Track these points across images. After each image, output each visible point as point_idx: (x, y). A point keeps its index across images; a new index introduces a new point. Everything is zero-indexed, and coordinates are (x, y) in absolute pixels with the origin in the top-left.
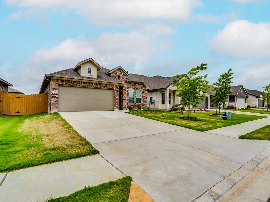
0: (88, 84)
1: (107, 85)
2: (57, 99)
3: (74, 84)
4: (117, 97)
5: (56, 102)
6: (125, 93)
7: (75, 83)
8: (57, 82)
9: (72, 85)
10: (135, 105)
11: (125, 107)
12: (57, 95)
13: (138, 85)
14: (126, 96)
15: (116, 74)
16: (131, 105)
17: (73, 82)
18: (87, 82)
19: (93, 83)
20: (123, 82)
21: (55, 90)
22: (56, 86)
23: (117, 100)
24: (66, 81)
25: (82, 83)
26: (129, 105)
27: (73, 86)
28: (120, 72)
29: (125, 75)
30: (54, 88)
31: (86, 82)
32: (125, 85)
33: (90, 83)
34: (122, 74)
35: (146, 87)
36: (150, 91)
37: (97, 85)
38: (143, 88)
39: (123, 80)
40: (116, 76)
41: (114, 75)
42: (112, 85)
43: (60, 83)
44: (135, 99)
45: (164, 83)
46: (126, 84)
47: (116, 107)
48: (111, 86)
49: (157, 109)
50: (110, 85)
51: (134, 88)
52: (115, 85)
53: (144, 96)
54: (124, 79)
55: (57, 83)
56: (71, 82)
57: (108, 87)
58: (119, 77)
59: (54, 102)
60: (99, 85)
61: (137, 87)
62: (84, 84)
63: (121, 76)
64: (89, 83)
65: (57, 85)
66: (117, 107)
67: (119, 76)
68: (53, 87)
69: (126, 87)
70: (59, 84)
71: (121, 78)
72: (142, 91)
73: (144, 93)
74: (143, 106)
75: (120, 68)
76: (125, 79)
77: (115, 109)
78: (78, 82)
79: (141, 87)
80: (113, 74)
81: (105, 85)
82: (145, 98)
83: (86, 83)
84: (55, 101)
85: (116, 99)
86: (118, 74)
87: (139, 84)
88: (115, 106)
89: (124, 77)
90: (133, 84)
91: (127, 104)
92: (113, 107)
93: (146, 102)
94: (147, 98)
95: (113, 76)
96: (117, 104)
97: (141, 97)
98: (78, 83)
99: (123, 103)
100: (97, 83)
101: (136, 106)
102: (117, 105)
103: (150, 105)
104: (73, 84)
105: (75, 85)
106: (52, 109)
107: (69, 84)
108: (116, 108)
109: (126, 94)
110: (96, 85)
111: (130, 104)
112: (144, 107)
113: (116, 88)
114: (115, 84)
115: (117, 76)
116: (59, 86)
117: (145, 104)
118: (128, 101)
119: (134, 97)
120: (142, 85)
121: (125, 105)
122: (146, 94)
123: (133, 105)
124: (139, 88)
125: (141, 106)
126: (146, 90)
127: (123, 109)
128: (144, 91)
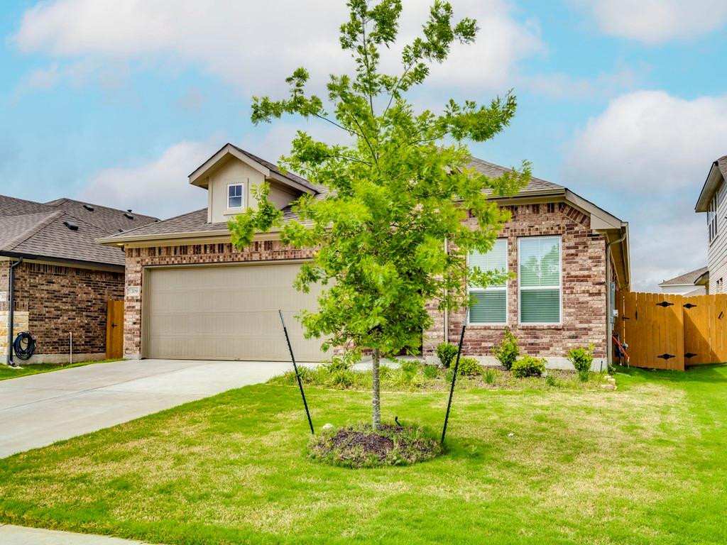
0: (226, 249)
2: (137, 317)
3: (183, 256)
5: (136, 326)
7: (186, 254)
8: (139, 259)
9: (176, 262)
12: (137, 301)
13: (535, 217)
16: (485, 333)
17: (181, 250)
18: (222, 245)
21: (135, 285)
22: (136, 272)
24: (160, 250)
26: (468, 333)
27: (180, 267)
30: (132, 279)
31: (219, 245)
33: (233, 247)
35: (590, 214)
37: (257, 250)
38: (570, 227)
43: (147, 260)
51: (502, 238)
53: (583, 279)
55: (138, 262)
56: (175, 253)
59: (131, 326)
60: (265, 250)
61: (525, 225)
62: (214, 252)
64: (231, 244)
65: (138, 269)
68: (129, 276)
70: (144, 264)
72: (565, 245)
73: (582, 259)
78: (194, 246)
79: (559, 219)
81: (289, 247)
82: (588, 286)
83: (221, 247)
84: (134, 323)
87: (536, 208)
91: (455, 328)
93: (598, 314)
97: (559, 287)
98: (194, 253)
100: (256, 243)
104: (179, 259)
105: (184, 262)
106: (127, 349)
107: (167, 259)
110: (254, 249)
111: (473, 329)
117: (591, 325)
118: (459, 315)
119: (506, 288)
120: (566, 211)
121: (438, 337)
122: (593, 262)
123: (492, 337)
124: (537, 229)
125: (557, 342)
126: (598, 235)
127: (425, 355)
128: (580, 248)
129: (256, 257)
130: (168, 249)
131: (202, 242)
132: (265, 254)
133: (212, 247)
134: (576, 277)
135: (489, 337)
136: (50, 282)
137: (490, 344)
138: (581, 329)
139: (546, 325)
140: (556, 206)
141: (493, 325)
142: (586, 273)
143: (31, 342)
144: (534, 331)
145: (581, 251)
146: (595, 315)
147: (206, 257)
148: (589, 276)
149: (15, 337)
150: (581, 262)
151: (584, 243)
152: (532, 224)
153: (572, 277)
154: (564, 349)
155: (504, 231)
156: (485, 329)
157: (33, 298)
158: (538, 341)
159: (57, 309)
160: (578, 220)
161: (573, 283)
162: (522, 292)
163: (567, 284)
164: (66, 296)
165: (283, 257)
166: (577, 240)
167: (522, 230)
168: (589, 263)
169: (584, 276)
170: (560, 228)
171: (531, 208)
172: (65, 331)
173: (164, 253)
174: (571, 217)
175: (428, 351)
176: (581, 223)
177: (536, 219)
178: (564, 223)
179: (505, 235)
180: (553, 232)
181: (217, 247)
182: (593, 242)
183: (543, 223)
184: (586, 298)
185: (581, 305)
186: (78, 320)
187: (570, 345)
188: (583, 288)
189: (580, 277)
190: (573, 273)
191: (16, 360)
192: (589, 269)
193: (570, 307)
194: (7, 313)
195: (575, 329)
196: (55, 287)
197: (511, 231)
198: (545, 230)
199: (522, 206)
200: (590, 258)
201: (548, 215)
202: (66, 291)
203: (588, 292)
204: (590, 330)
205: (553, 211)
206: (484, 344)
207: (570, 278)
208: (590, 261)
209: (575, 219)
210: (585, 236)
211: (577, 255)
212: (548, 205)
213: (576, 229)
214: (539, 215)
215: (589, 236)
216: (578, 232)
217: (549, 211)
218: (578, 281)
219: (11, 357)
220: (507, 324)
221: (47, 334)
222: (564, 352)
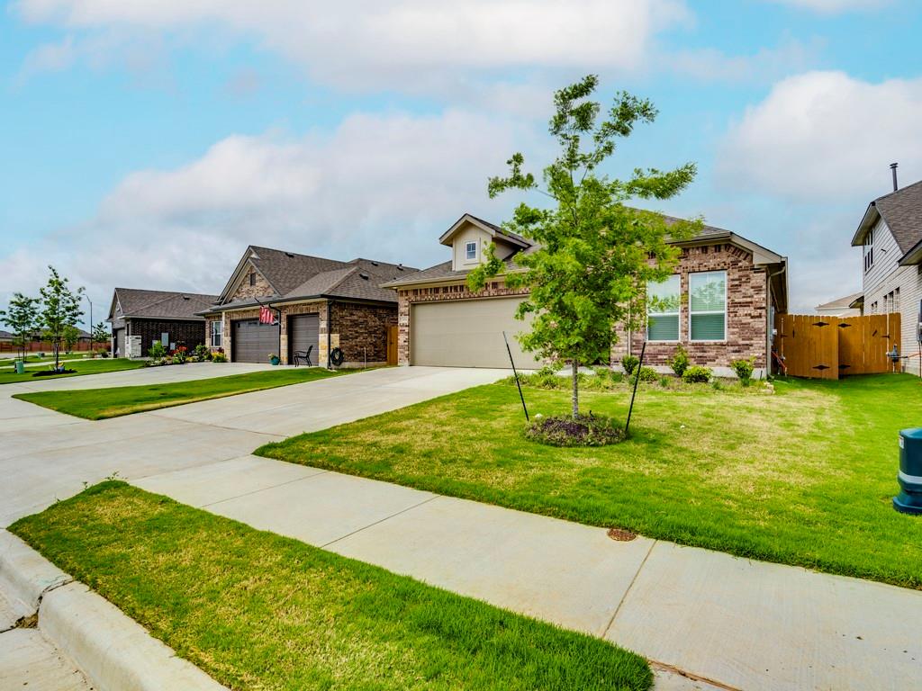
0: (465, 289)
2: (407, 337)
3: (436, 295)
7: (438, 293)
8: (407, 298)
9: (432, 299)
12: (407, 326)
13: (704, 256)
16: (661, 348)
17: (434, 290)
21: (405, 315)
22: (405, 306)
24: (421, 291)
25: (453, 290)
30: (403, 311)
31: (460, 286)
37: (487, 288)
38: (735, 263)
43: (412, 298)
44: (682, 322)
55: (407, 300)
56: (431, 292)
59: (403, 344)
60: (493, 288)
61: (696, 263)
62: (457, 291)
65: (407, 304)
70: (410, 301)
73: (745, 288)
78: (443, 287)
79: (725, 257)
83: (462, 288)
87: (705, 250)
91: (638, 345)
93: (759, 332)
97: (724, 312)
98: (443, 292)
104: (433, 297)
105: (437, 299)
106: (400, 359)
107: (426, 297)
110: (485, 288)
116: (410, 305)
117: (752, 342)
118: (639, 334)
119: (679, 313)
120: (732, 250)
121: (623, 351)
122: (754, 291)
123: (667, 352)
125: (722, 355)
126: (759, 269)
127: (613, 365)
128: (743, 280)
129: (486, 294)
130: (426, 290)
131: (449, 284)
132: (492, 292)
133: (456, 288)
134: (740, 303)
135: (664, 351)
136: (352, 314)
137: (665, 357)
138: (743, 345)
139: (712, 341)
140: (723, 247)
141: (667, 342)
142: (749, 300)
143: (341, 354)
144: (702, 346)
145: (745, 282)
146: (756, 333)
147: (452, 295)
148: (751, 302)
149: (332, 351)
150: (743, 291)
151: (747, 276)
152: (702, 262)
154: (728, 361)
155: (678, 269)
156: (661, 344)
157: (341, 325)
158: (705, 354)
159: (357, 332)
160: (742, 257)
161: (737, 308)
162: (692, 316)
163: (732, 309)
164: (362, 323)
165: (505, 293)
166: (741, 273)
167: (693, 267)
168: (751, 291)
169: (746, 303)
170: (725, 265)
171: (700, 250)
172: (361, 347)
173: (423, 294)
174: (736, 255)
175: (615, 362)
176: (745, 259)
177: (704, 258)
178: (729, 260)
179: (679, 271)
180: (719, 268)
181: (459, 288)
182: (755, 275)
183: (711, 261)
184: (748, 320)
185: (744, 326)
186: (369, 340)
187: (733, 357)
188: (746, 312)
189: (743, 303)
190: (737, 300)
191: (332, 366)
192: (752, 297)
193: (734, 328)
194: (327, 335)
195: (739, 345)
196: (355, 318)
197: (684, 268)
198: (712, 266)
199: (693, 248)
200: (752, 288)
201: (715, 254)
202: (361, 320)
203: (750, 315)
204: (752, 345)
205: (719, 251)
206: (660, 357)
207: (734, 304)
209: (739, 257)
210: (748, 270)
211: (740, 286)
212: (715, 246)
213: (740, 264)
214: (707, 255)
215: (751, 269)
216: (741, 267)
217: (716, 251)
218: (741, 306)
219: (329, 364)
220: (679, 341)
221: (351, 348)
222: (728, 363)
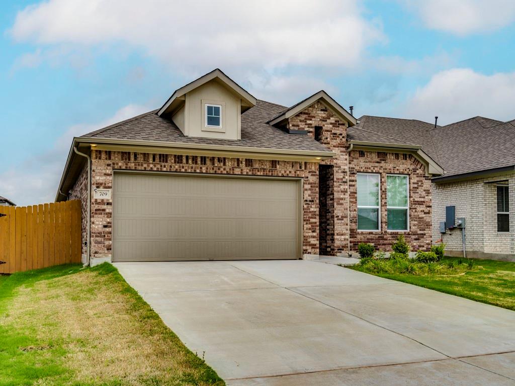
0: (208, 162)
1: (274, 163)
2: (108, 220)
3: (163, 164)
4: (312, 210)
5: (107, 230)
6: (345, 192)
7: (167, 162)
8: (109, 162)
9: (155, 169)
10: (382, 238)
11: (345, 247)
12: (108, 204)
13: (396, 161)
14: (347, 205)
15: (309, 122)
16: (369, 237)
17: (160, 158)
18: (205, 158)
19: (225, 159)
20: (336, 151)
21: (104, 188)
22: (106, 175)
23: (313, 220)
24: (136, 155)
25: (190, 161)
26: (359, 237)
27: (159, 174)
28: (322, 114)
29: (343, 124)
30: (101, 181)
31: (202, 157)
32: (342, 161)
33: (216, 160)
34: (332, 120)
35: (428, 164)
36: (442, 182)
37: (238, 165)
38: (415, 170)
39: (334, 142)
40: (307, 129)
41: (302, 125)
42: (293, 164)
43: (120, 164)
44: (382, 215)
45: (508, 145)
46: (347, 157)
47: (308, 247)
48: (290, 169)
49: (474, 252)
50: (288, 163)
51: (378, 173)
52: (306, 163)
53: (421, 203)
54: (338, 141)
55: (109, 165)
56: (154, 160)
57: (280, 170)
58: (318, 131)
59: (100, 230)
60: (246, 166)
61: (391, 166)
62: (196, 163)
63: (327, 126)
64: (213, 158)
65: (108, 172)
66: (313, 246)
67: (321, 127)
68: (98, 178)
69: (347, 168)
70: (116, 167)
71: (326, 135)
72: (412, 181)
73: (420, 191)
74: (415, 243)
75: (322, 99)
76: (344, 140)
77: (305, 251)
78: (175, 156)
79: (405, 165)
80: (297, 121)
81: (268, 166)
82: (423, 208)
83: (204, 160)
84: (105, 226)
85: (310, 215)
86: (314, 122)
87: (397, 156)
88: (307, 243)
89: (338, 132)
90: (375, 157)
91: (353, 233)
92: (299, 248)
93: (428, 225)
94: (433, 210)
95: (296, 128)
96: (314, 234)
97: (408, 208)
98: (175, 162)
99: (336, 232)
100: (238, 160)
101: (386, 242)
102: (314, 237)
103: (445, 238)
104: (159, 166)
105: (165, 169)
106: (96, 253)
107: (145, 165)
108: (309, 249)
109: (347, 196)
110: (236, 165)
111: (362, 233)
112: (420, 246)
113: (309, 175)
114: (303, 160)
115: (311, 130)
116: (115, 173)
117: (425, 232)
118: (353, 224)
119: (379, 207)
120: (413, 160)
121: (345, 239)
122: (426, 193)
123: (373, 240)
124: (398, 170)
125: (409, 242)
126: (428, 177)
127: (336, 252)
128: (420, 184)
129: (237, 171)
130: (146, 155)
131: (184, 153)
132: (246, 170)
133: (194, 159)
134: (418, 202)
135: (372, 239)
138: (420, 234)
139: (402, 231)
140: (408, 156)
141: (374, 231)
142: (422, 200)
144: (396, 235)
145: (421, 186)
146: (427, 225)
147: (188, 167)
148: (424, 202)
150: (420, 192)
151: (421, 181)
152: (395, 166)
153: (416, 201)
154: (412, 246)
155: (380, 169)
156: (370, 233)
160: (419, 166)
161: (416, 206)
162: (389, 210)
165: (262, 174)
166: (418, 179)
167: (390, 169)
168: (424, 194)
169: (422, 202)
170: (409, 170)
171: (394, 155)
173: (140, 159)
174: (415, 164)
175: (338, 250)
176: (420, 168)
177: (397, 163)
178: (412, 167)
179: (381, 171)
181: (199, 160)
182: (426, 181)
183: (401, 166)
184: (423, 215)
185: (420, 219)
187: (415, 244)
188: (421, 209)
189: (420, 202)
190: (416, 200)
192: (424, 197)
193: (415, 221)
195: (418, 234)
197: (384, 169)
198: (401, 171)
199: (390, 153)
200: (424, 191)
201: (403, 161)
203: (424, 211)
204: (425, 235)
205: (406, 159)
207: (414, 202)
208: (425, 192)
209: (417, 166)
210: (421, 177)
211: (418, 188)
212: (403, 155)
213: (418, 172)
214: (399, 161)
215: (424, 177)
216: (418, 174)
217: (404, 158)
218: (419, 204)
220: (380, 230)
222: (412, 249)
